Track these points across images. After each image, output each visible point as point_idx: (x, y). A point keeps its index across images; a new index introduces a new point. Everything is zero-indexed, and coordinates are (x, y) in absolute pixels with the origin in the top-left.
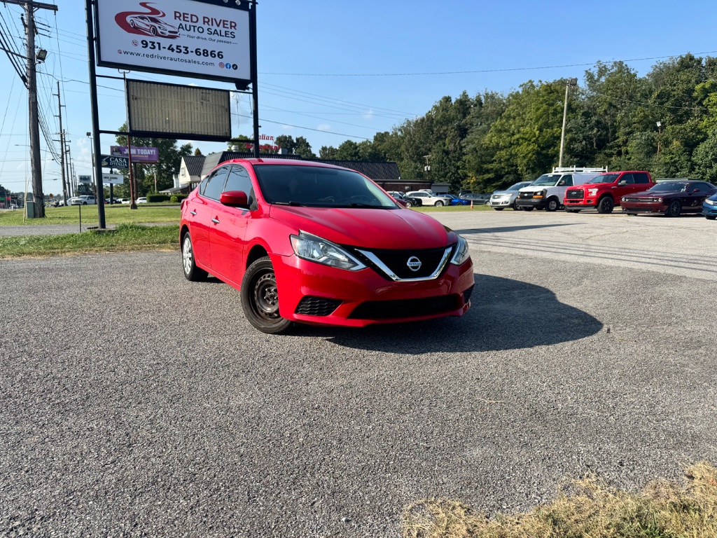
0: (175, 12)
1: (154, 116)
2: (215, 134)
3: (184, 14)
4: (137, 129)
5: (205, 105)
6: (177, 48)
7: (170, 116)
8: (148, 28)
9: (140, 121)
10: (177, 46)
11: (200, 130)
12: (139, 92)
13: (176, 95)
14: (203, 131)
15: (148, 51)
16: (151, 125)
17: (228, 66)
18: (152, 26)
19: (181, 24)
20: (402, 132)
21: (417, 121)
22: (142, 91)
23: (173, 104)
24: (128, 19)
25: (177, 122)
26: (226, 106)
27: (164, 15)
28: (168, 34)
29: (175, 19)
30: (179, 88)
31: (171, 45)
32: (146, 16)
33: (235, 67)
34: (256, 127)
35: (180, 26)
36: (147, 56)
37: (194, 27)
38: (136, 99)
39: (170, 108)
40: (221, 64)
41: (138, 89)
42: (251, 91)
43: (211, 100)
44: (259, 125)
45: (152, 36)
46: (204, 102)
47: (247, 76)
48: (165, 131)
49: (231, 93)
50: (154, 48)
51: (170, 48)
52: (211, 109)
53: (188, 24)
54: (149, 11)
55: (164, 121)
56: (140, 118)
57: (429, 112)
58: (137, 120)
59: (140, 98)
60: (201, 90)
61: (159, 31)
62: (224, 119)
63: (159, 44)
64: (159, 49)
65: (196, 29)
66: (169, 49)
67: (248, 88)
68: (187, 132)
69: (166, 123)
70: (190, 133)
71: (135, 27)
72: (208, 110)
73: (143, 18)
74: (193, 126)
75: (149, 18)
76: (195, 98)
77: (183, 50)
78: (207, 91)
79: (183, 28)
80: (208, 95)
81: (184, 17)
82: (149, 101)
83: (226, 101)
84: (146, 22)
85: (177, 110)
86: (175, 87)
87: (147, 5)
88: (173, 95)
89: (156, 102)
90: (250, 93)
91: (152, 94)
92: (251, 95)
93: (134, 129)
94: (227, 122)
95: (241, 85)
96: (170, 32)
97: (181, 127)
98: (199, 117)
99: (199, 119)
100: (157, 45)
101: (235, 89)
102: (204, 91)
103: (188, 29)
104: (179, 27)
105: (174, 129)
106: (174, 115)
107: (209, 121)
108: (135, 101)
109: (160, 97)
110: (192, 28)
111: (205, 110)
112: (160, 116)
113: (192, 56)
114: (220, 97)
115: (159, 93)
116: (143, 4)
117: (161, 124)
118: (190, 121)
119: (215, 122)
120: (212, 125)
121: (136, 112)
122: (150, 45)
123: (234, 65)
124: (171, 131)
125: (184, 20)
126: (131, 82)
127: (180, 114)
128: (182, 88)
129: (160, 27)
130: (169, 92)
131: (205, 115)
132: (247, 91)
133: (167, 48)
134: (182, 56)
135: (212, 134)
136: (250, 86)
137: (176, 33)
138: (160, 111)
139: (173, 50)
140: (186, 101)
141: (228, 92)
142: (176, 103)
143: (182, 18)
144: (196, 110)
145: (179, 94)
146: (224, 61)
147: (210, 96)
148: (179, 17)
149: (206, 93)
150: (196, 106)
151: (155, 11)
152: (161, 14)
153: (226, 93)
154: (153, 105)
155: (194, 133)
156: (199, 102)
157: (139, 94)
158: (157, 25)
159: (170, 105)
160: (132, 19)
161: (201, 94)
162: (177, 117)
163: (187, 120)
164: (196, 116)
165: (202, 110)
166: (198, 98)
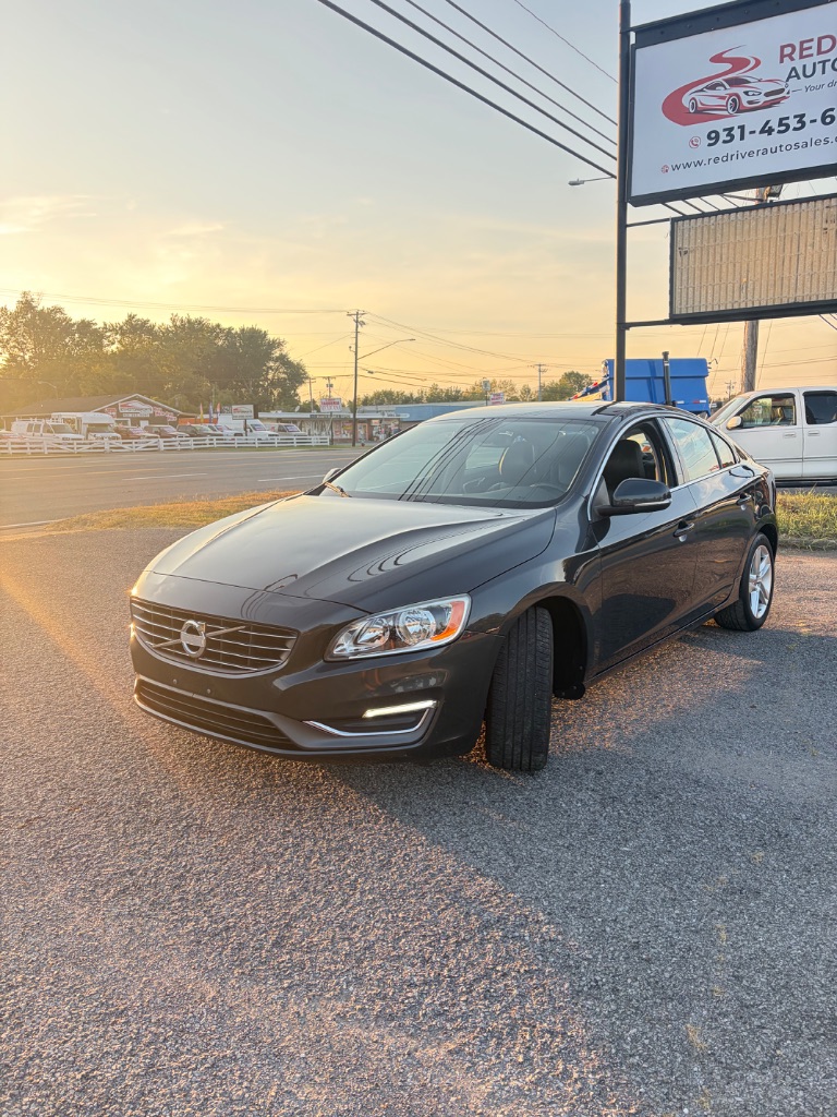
0: (783, 48)
1: (717, 280)
3: (802, 43)
4: (684, 312)
5: (830, 234)
6: (780, 124)
7: (751, 274)
8: (724, 102)
9: (690, 295)
10: (781, 120)
11: (814, 291)
12: (692, 237)
13: (767, 226)
14: (822, 292)
15: (721, 149)
16: (710, 298)
18: (731, 95)
19: (794, 69)
22: (699, 235)
23: (760, 247)
24: (686, 101)
25: (764, 283)
27: (758, 63)
28: (762, 99)
29: (782, 61)
31: (768, 122)
32: (720, 80)
35: (793, 74)
36: (716, 160)
37: (824, 62)
38: (686, 253)
39: (752, 255)
41: (692, 232)
45: (731, 116)
46: (831, 227)
48: (736, 307)
50: (732, 137)
51: (767, 130)
53: (809, 62)
54: (728, 66)
55: (737, 285)
56: (691, 289)
58: (684, 295)
59: (694, 251)
60: (826, 202)
61: (745, 100)
63: (742, 128)
64: (742, 138)
65: (828, 65)
66: (762, 131)
68: (785, 302)
69: (741, 289)
70: (791, 301)
71: (698, 112)
73: (713, 87)
74: (800, 286)
75: (726, 81)
76: (811, 222)
77: (793, 123)
79: (797, 76)
81: (802, 50)
82: (711, 251)
84: (721, 91)
85: (766, 259)
87: (724, 56)
88: (760, 227)
89: (725, 251)
91: (719, 235)
93: (677, 312)
96: (767, 95)
97: (771, 293)
98: (816, 264)
100: (737, 133)
103: (809, 72)
104: (790, 77)
105: (755, 299)
106: (759, 270)
108: (685, 257)
109: (732, 239)
110: (819, 67)
112: (730, 278)
113: (815, 130)
115: (732, 229)
116: (717, 59)
117: (730, 293)
118: (793, 275)
121: (684, 277)
122: (723, 136)
124: (752, 305)
125: (801, 57)
126: (680, 223)
127: (772, 266)
129: (746, 93)
130: (754, 224)
133: (758, 132)
134: (791, 137)
137: (782, 90)
138: (731, 267)
139: (770, 131)
140: (788, 232)
143: (796, 55)
144: (809, 248)
145: (774, 222)
148: (790, 56)
150: (810, 241)
151: (739, 63)
152: (753, 63)
154: (718, 258)
155: (799, 300)
156: (818, 231)
157: (692, 242)
158: (739, 90)
159: (752, 250)
160: (693, 96)
161: (826, 211)
162: (765, 273)
163: (786, 274)
164: (808, 261)
165: (824, 247)
166: (819, 219)
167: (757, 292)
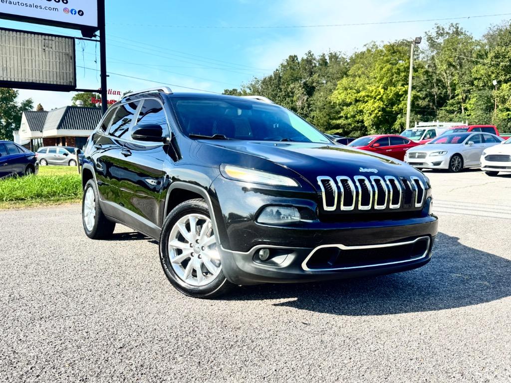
2: (58, 83)
5: (47, 52)
7: (8, 64)
11: (41, 79)
13: (15, 41)
14: (45, 80)
17: (74, 12)
20: (250, 89)
21: (265, 79)
23: (12, 51)
25: (16, 70)
26: (71, 54)
30: (18, 33)
33: (81, 13)
34: (104, 76)
39: (8, 54)
40: (65, 10)
42: (98, 38)
43: (54, 47)
44: (107, 74)
46: (47, 49)
47: (94, 23)
48: (2, 79)
49: (77, 41)
52: (54, 57)
57: (277, 70)
60: (43, 36)
62: (68, 66)
67: (95, 36)
68: (27, 81)
69: (3, 70)
70: (31, 81)
72: (51, 58)
74: (34, 75)
76: (37, 44)
78: (50, 37)
80: (50, 42)
83: (71, 48)
85: (15, 57)
86: (14, 33)
88: (11, 40)
90: (96, 41)
92: (99, 43)
94: (72, 70)
95: (88, 32)
97: (20, 75)
98: (41, 65)
99: (41, 68)
101: (81, 36)
102: (47, 37)
105: (12, 77)
106: (12, 62)
107: (51, 69)
111: (47, 57)
114: (64, 44)
118: (30, 68)
119: (58, 71)
120: (55, 73)
123: (79, 11)
124: (9, 80)
127: (19, 62)
128: (22, 33)
130: (7, 38)
131: (48, 63)
132: (93, 38)
135: (55, 83)
136: (98, 33)
140: (26, 47)
141: (73, 39)
142: (15, 49)
144: (37, 57)
145: (18, 39)
146: (69, 6)
147: (54, 43)
149: (48, 39)
150: (37, 54)
153: (70, 40)
155: (34, 81)
156: (40, 49)
159: (8, 52)
161: (43, 41)
162: (16, 65)
163: (27, 68)
164: (37, 63)
165: (44, 57)
166: (40, 44)
167: (12, 74)
